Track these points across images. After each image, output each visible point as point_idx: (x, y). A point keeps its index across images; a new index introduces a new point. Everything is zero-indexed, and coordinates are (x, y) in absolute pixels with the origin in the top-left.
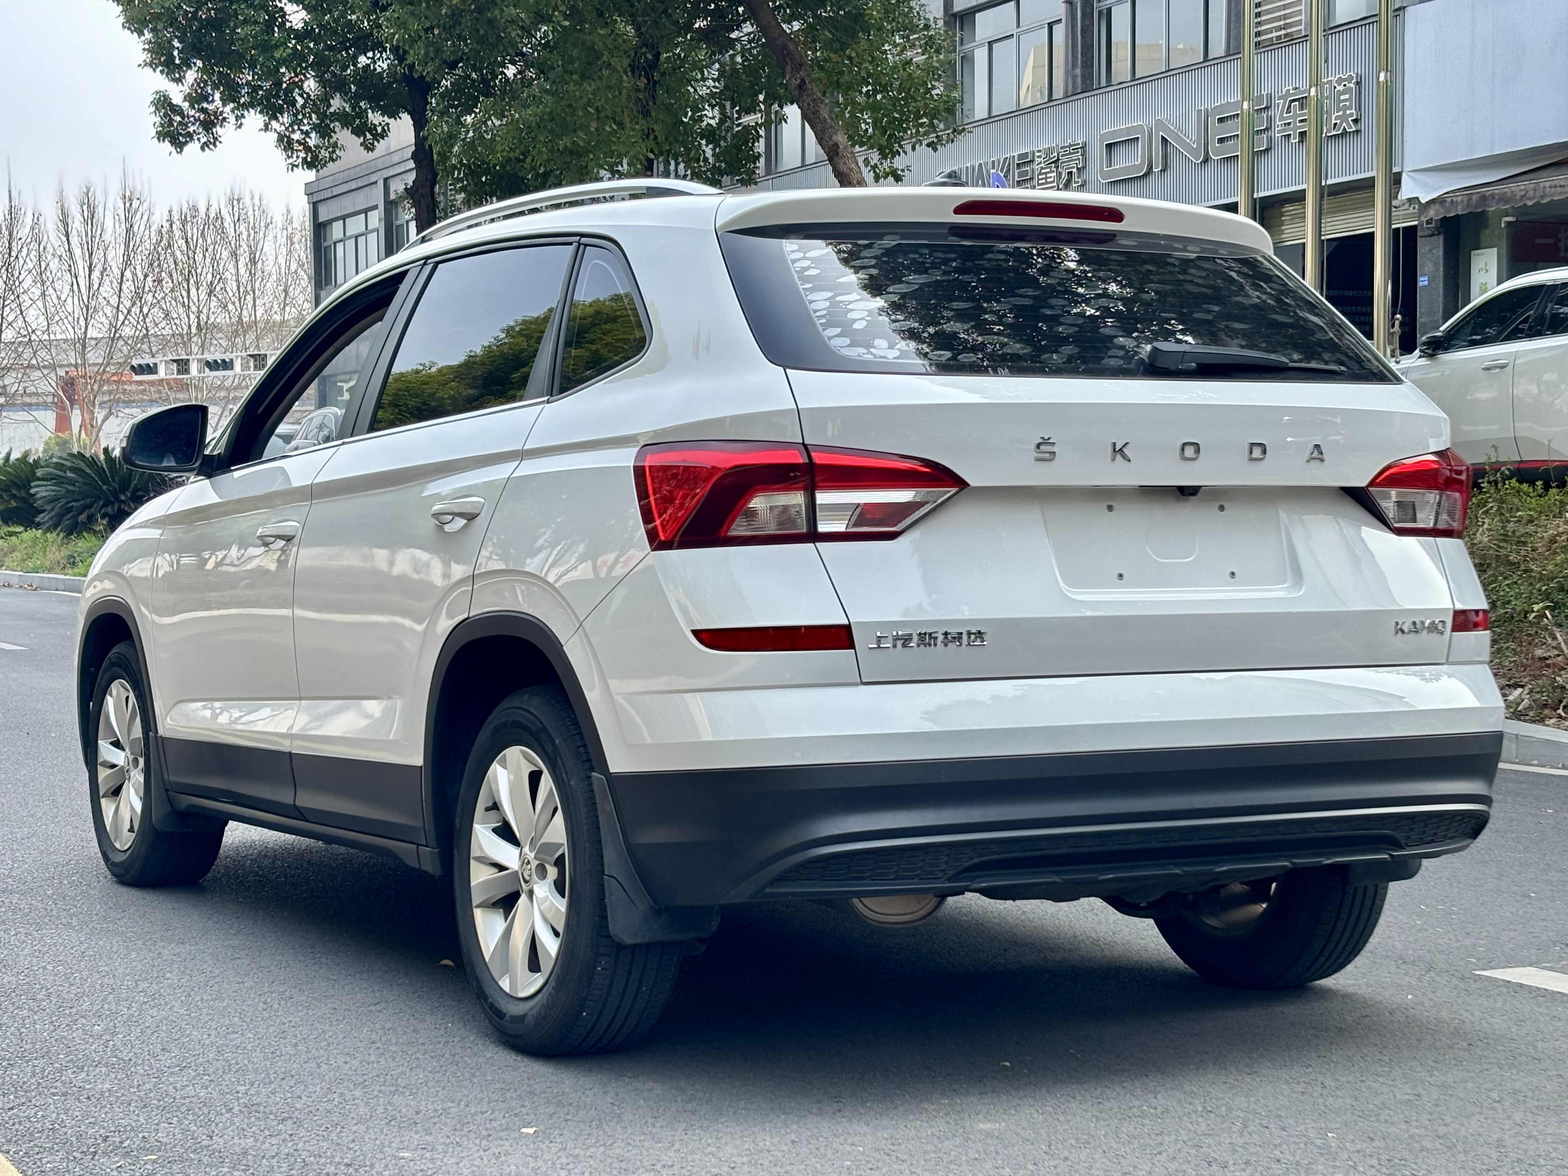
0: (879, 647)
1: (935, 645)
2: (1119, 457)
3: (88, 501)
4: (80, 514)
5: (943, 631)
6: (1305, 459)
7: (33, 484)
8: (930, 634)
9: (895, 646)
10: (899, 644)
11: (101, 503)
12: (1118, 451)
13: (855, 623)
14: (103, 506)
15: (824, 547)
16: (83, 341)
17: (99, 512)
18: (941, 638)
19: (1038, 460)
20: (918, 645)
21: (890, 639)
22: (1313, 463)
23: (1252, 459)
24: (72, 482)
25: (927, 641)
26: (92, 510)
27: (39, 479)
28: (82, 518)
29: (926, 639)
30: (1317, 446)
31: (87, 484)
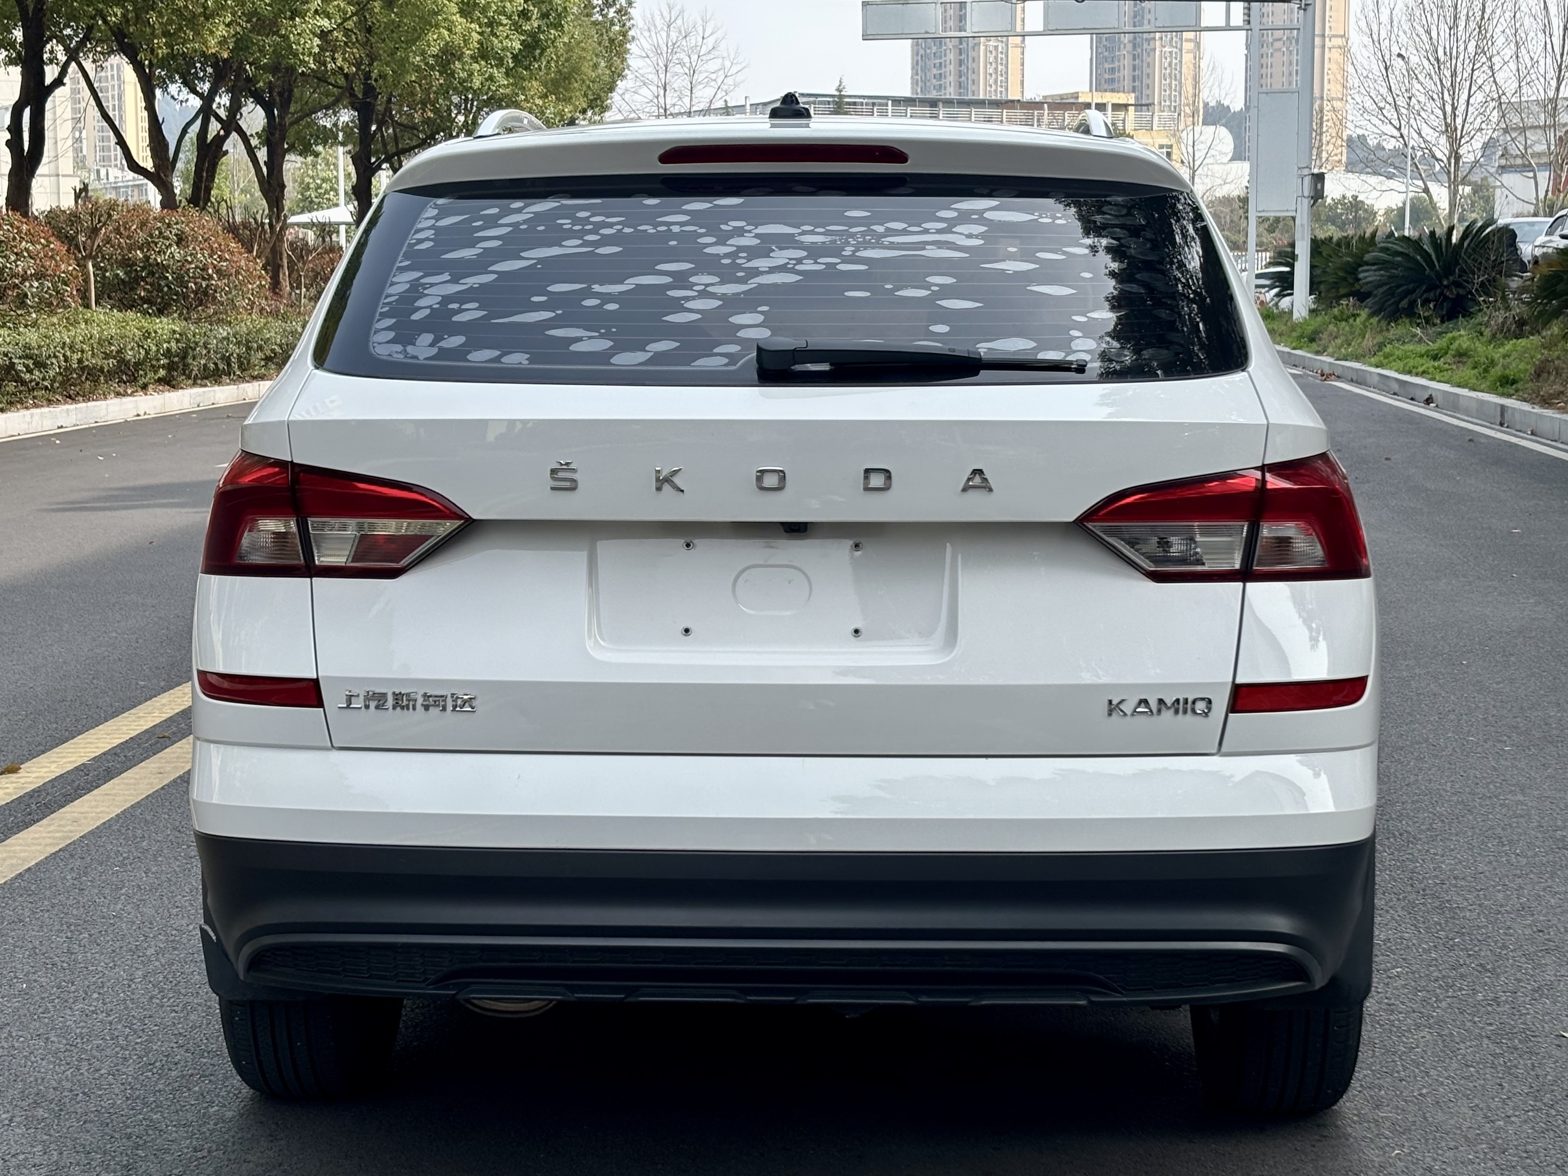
0: (348, 707)
1: (414, 708)
2: (666, 487)
3: (1411, 286)
4: (1402, 300)
5: (421, 693)
6: (961, 488)
7: (1360, 269)
8: (408, 695)
9: (367, 707)
10: (373, 704)
11: (1424, 288)
12: (664, 481)
13: (324, 677)
14: (1425, 292)
15: (320, 582)
16: (1554, 101)
17: (1420, 297)
18: (420, 700)
19: (553, 489)
20: (394, 708)
21: (362, 698)
22: (972, 495)
23: (867, 489)
24: (1396, 266)
25: (405, 703)
26: (1414, 296)
27: (1367, 264)
28: (1404, 304)
29: (402, 701)
30: (978, 472)
31: (1410, 269)
